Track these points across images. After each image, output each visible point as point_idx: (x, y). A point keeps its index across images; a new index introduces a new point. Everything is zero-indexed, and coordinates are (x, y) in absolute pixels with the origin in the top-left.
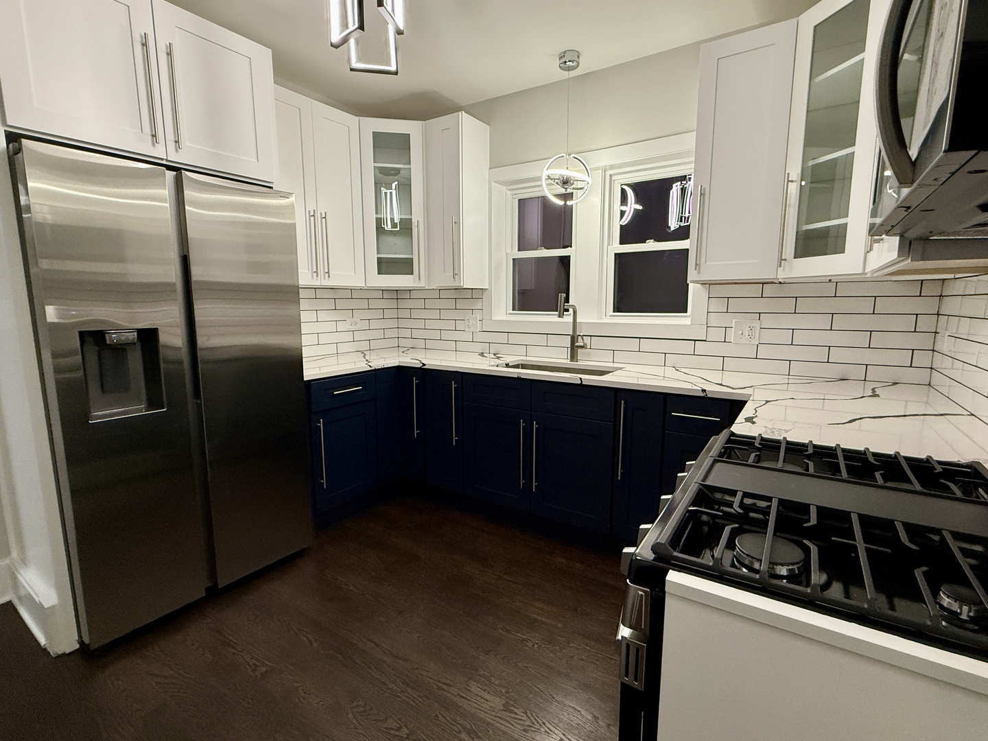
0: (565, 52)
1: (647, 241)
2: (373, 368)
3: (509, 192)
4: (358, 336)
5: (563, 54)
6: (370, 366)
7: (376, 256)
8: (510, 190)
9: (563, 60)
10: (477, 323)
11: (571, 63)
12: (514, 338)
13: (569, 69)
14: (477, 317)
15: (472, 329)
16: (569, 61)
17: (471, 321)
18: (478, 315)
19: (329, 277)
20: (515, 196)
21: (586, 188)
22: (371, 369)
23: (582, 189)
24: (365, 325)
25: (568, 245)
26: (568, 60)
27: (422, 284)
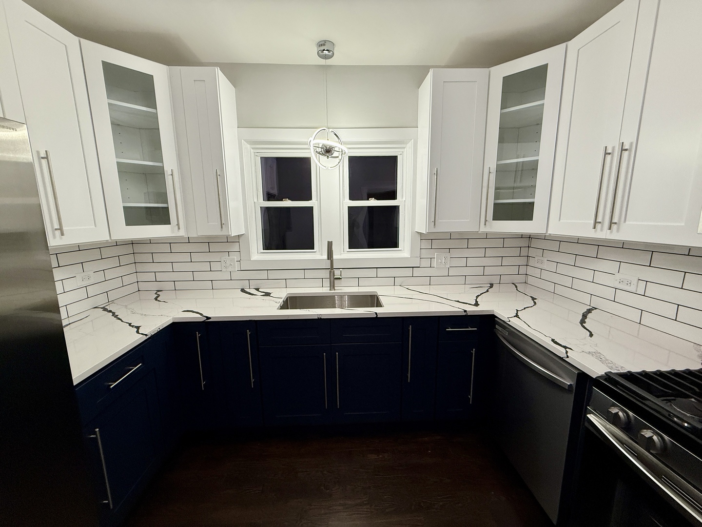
0: (325, 41)
1: (370, 199)
2: (149, 336)
3: (252, 150)
4: (92, 291)
5: (323, 43)
6: (146, 335)
7: (121, 205)
8: (253, 148)
9: (322, 48)
10: (234, 264)
11: (327, 52)
12: (272, 275)
13: (326, 57)
14: (234, 259)
15: (230, 269)
16: (327, 50)
17: (227, 262)
18: (235, 257)
19: (62, 234)
20: (258, 154)
21: (340, 157)
22: (148, 337)
23: (337, 157)
24: (100, 277)
25: (309, 198)
26: (325, 48)
27: (182, 233)
